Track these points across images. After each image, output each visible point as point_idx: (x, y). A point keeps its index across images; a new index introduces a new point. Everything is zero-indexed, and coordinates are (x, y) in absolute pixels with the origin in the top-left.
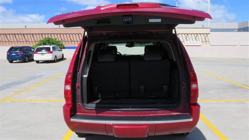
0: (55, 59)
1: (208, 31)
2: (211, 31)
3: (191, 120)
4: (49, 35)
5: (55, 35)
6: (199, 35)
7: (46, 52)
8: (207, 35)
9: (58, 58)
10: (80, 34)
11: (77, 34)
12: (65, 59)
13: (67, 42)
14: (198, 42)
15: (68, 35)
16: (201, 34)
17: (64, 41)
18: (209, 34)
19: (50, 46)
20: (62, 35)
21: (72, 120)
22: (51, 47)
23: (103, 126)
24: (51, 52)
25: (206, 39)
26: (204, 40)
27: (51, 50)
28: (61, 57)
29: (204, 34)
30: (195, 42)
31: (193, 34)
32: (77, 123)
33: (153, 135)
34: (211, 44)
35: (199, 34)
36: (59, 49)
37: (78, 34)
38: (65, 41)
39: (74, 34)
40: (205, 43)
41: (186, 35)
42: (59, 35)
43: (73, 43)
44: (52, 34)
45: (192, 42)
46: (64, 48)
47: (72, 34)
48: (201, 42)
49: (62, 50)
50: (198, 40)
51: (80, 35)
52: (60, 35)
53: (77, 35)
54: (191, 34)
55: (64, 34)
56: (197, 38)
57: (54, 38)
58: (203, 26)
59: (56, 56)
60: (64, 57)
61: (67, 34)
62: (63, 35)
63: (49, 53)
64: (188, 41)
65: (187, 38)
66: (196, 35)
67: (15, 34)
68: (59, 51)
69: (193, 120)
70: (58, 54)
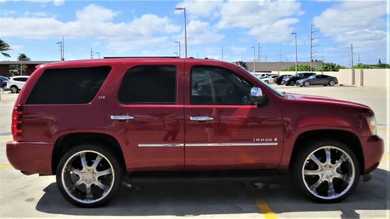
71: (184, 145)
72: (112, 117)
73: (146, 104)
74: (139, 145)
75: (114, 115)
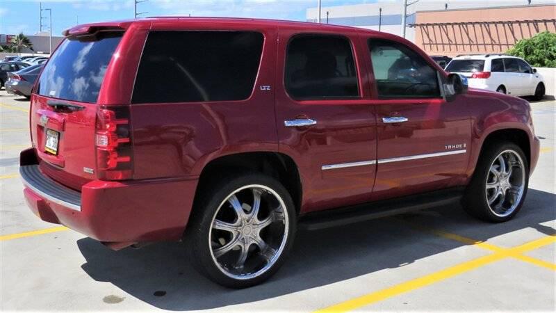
7: (470, 74)
9: (516, 93)
22: (488, 60)
27: (487, 68)
28: (532, 93)
49: (535, 71)
59: (502, 87)
63: (477, 76)
67: (510, 23)
68: (527, 72)
69: (81, 210)
71: (377, 162)
72: (287, 123)
73: (325, 99)
74: (324, 168)
75: (290, 119)
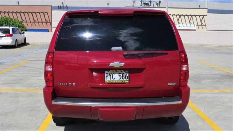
0: (15, 44)
1: (205, 12)
2: (208, 13)
3: (180, 102)
4: (6, 14)
5: (14, 14)
6: (194, 17)
7: (4, 35)
8: (203, 17)
9: (20, 42)
10: (46, 12)
11: (42, 12)
12: (28, 44)
13: (29, 23)
14: (193, 25)
15: (30, 14)
16: (196, 16)
17: (25, 21)
18: (206, 16)
19: (9, 27)
20: (22, 14)
21: (54, 102)
22: (11, 29)
23: (87, 108)
24: (11, 35)
25: (202, 22)
26: (199, 23)
27: (11, 32)
28: (23, 42)
29: (200, 16)
30: (189, 25)
31: (186, 15)
32: (59, 105)
33: (141, 119)
34: (208, 29)
35: (194, 15)
36: (21, 32)
37: (44, 13)
38: (27, 22)
39: (38, 12)
40: (200, 27)
41: (178, 16)
42: (18, 14)
43: (37, 24)
44: (9, 12)
45: (185, 25)
46: (26, 30)
47: (36, 13)
48: (195, 25)
49: (24, 33)
50: (192, 23)
51: (46, 14)
52: (20, 14)
53: (42, 14)
54: (184, 16)
55: (25, 12)
56: (191, 21)
57: (13, 18)
58: (199, 6)
59: (17, 40)
60: (27, 42)
61: (30, 12)
62: (24, 14)
63: (8, 36)
64: (180, 25)
65: (180, 21)
66: (190, 17)
68: (21, 33)
69: (182, 102)
70: (20, 37)
